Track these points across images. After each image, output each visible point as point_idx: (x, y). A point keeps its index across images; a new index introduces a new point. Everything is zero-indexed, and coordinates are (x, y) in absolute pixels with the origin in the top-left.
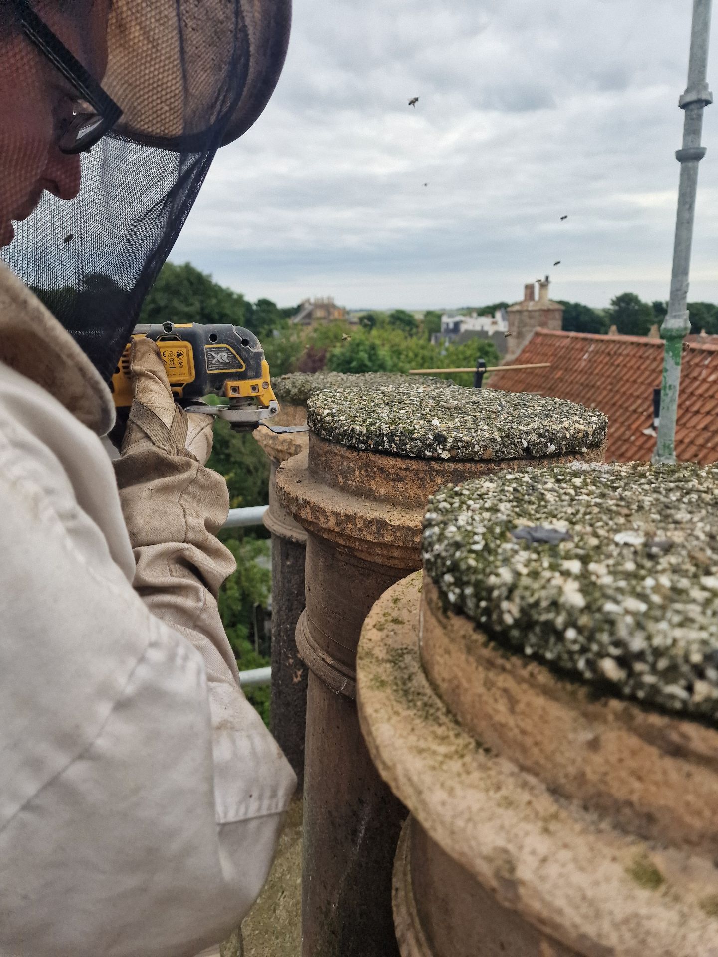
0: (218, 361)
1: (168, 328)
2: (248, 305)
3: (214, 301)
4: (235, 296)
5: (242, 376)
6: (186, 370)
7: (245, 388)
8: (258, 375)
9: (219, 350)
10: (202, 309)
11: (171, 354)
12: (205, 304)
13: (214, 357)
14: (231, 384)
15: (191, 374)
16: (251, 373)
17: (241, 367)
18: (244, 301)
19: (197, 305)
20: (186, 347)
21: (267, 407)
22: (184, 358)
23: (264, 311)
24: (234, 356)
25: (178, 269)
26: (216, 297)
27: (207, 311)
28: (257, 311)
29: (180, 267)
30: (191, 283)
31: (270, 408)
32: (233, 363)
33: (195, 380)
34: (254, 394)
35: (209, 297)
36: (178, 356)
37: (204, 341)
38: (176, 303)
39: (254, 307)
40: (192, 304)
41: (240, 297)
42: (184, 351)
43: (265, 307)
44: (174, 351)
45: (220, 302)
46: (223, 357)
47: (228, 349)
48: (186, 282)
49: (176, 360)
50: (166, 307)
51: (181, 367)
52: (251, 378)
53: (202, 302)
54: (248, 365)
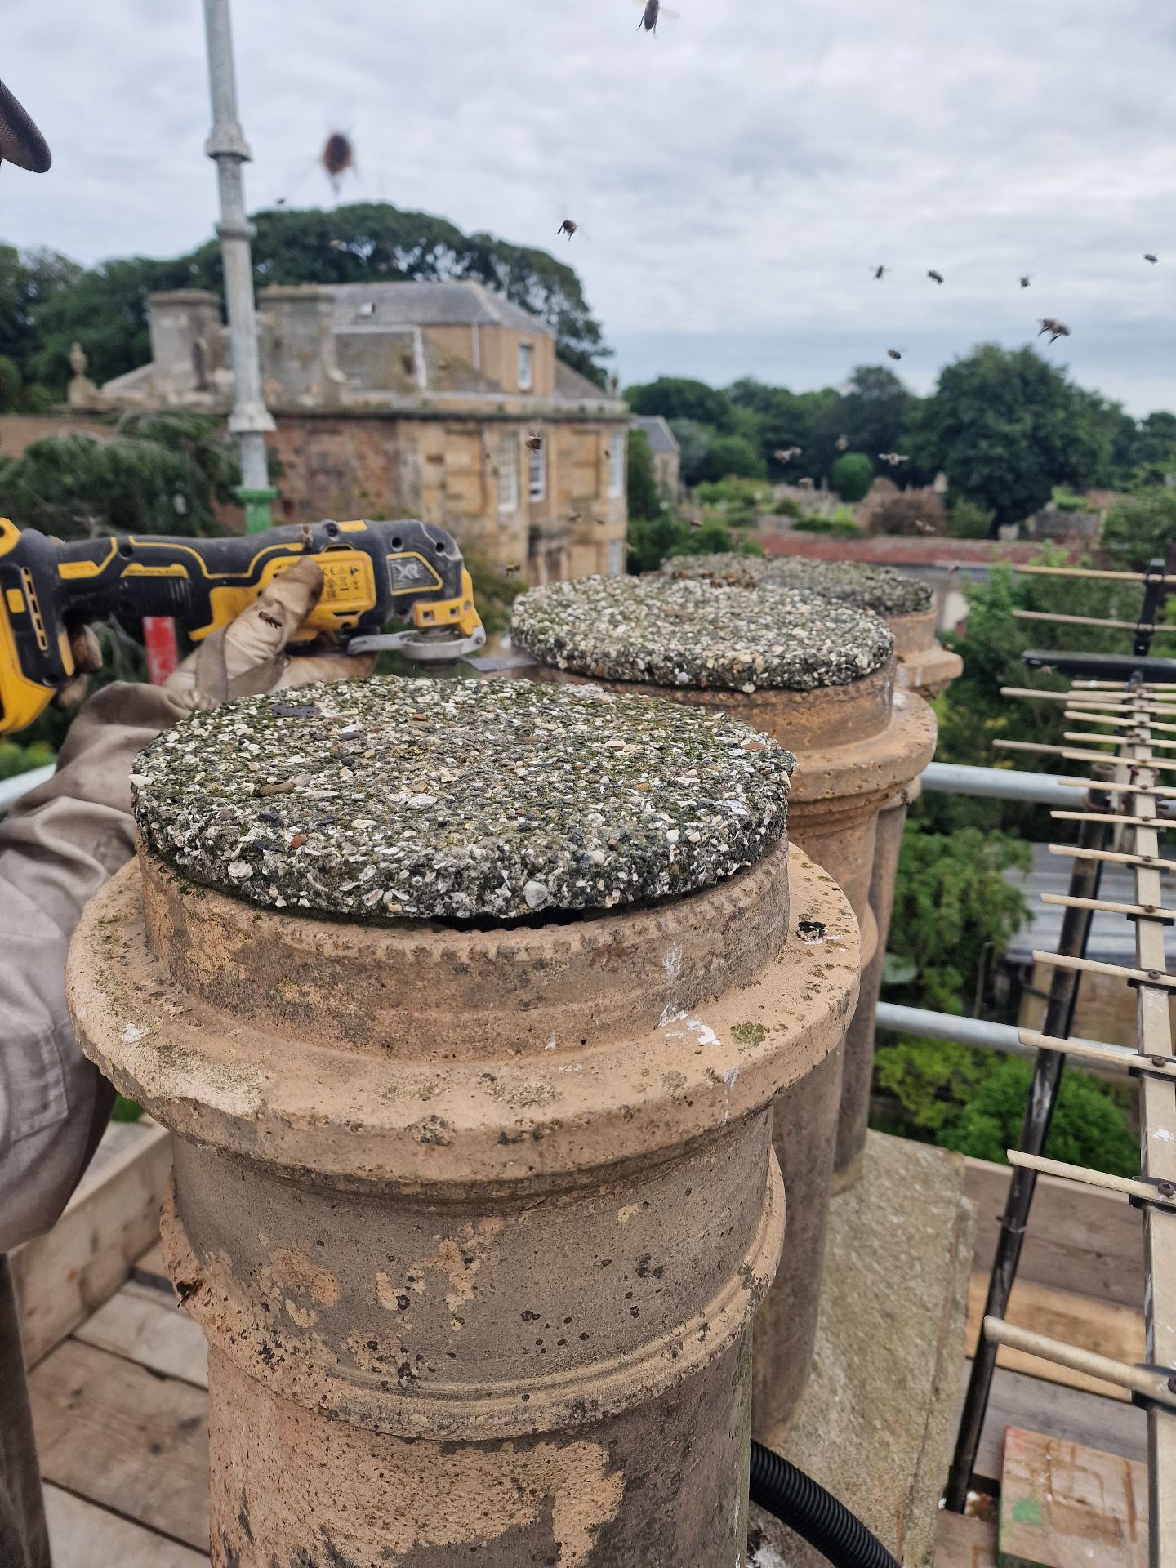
0: (406, 577)
1: (333, 531)
2: (1128, 423)
3: (1061, 415)
4: (1105, 407)
5: (438, 596)
6: (363, 593)
7: (441, 612)
8: (458, 593)
9: (406, 561)
10: (1036, 428)
11: (342, 570)
12: (1041, 421)
13: (399, 572)
14: (421, 607)
15: (370, 597)
16: (450, 591)
17: (436, 583)
18: (1120, 415)
19: (1028, 421)
20: (362, 559)
21: (469, 636)
22: (360, 576)
23: (1155, 435)
24: (427, 569)
25: (1008, 358)
26: (1065, 408)
27: (1042, 433)
28: (1143, 435)
29: (1013, 354)
30: (1025, 382)
31: (474, 637)
32: (426, 578)
33: (376, 607)
34: (453, 620)
35: (1053, 407)
36: (352, 573)
37: (386, 549)
38: (991, 419)
39: (1139, 427)
40: (1018, 420)
41: (1116, 407)
42: (359, 565)
43: (1161, 427)
44: (347, 566)
45: (1071, 416)
46: (412, 570)
47: (418, 559)
48: (1016, 381)
49: (350, 579)
50: (973, 423)
51: (357, 588)
52: (450, 598)
53: (1037, 415)
54: (445, 580)
